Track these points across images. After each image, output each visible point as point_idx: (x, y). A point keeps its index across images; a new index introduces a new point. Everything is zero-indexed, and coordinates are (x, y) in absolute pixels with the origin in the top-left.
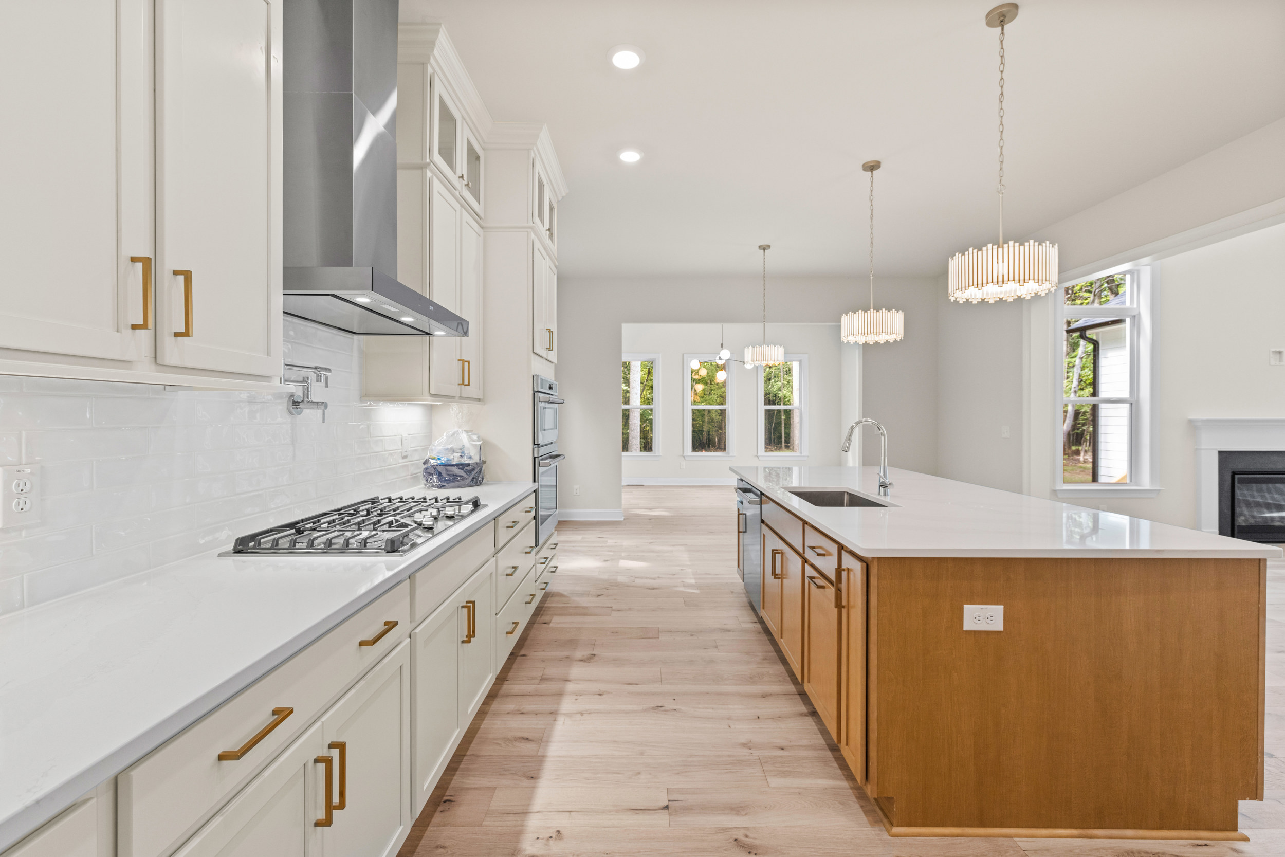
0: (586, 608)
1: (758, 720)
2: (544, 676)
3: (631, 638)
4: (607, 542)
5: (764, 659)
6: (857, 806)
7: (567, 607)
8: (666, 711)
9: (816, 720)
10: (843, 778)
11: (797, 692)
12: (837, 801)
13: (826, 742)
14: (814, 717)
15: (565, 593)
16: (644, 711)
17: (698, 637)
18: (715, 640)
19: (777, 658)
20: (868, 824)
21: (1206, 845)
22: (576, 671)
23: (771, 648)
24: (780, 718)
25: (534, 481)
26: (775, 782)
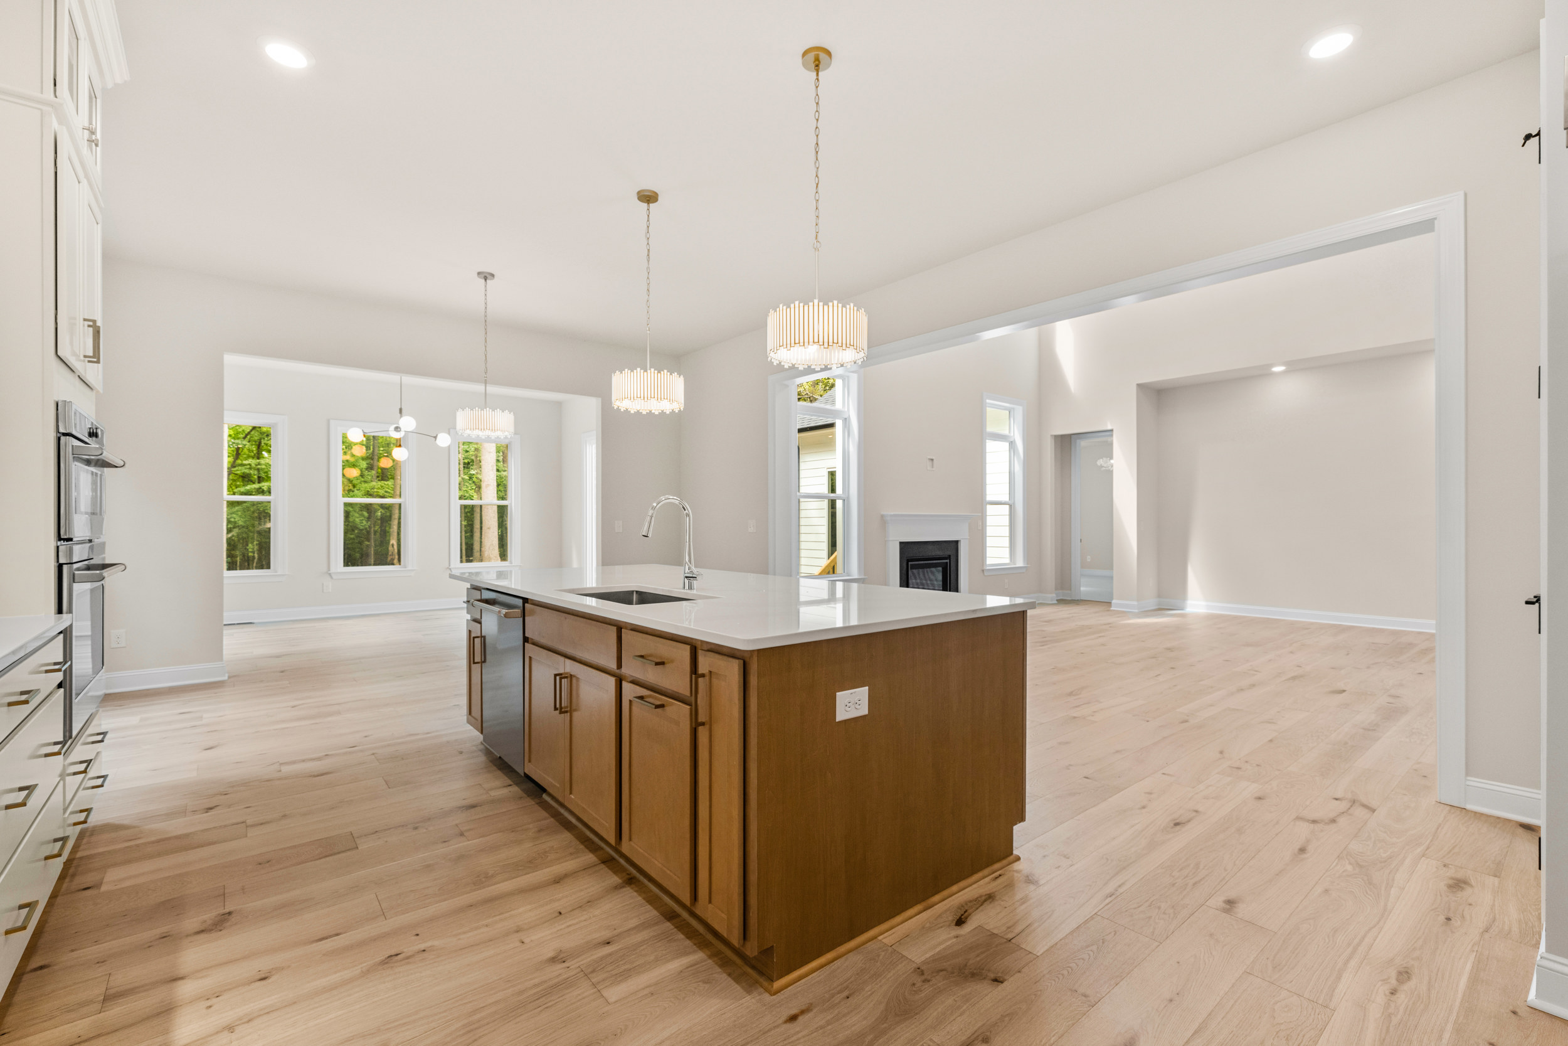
0: (187, 836)
1: (561, 917)
2: (111, 991)
3: (300, 864)
4: (201, 718)
5: (540, 831)
6: (725, 976)
7: (137, 846)
8: (408, 958)
9: (637, 889)
10: (696, 949)
11: (600, 860)
12: (700, 982)
13: (658, 912)
14: (633, 886)
15: (126, 822)
16: (366, 973)
17: (427, 829)
18: (457, 825)
19: (557, 824)
20: (745, 993)
21: (1000, 875)
22: (192, 956)
23: (544, 814)
24: (590, 902)
25: (60, 611)
26: (614, 993)
